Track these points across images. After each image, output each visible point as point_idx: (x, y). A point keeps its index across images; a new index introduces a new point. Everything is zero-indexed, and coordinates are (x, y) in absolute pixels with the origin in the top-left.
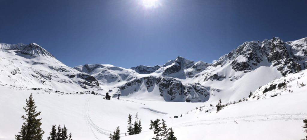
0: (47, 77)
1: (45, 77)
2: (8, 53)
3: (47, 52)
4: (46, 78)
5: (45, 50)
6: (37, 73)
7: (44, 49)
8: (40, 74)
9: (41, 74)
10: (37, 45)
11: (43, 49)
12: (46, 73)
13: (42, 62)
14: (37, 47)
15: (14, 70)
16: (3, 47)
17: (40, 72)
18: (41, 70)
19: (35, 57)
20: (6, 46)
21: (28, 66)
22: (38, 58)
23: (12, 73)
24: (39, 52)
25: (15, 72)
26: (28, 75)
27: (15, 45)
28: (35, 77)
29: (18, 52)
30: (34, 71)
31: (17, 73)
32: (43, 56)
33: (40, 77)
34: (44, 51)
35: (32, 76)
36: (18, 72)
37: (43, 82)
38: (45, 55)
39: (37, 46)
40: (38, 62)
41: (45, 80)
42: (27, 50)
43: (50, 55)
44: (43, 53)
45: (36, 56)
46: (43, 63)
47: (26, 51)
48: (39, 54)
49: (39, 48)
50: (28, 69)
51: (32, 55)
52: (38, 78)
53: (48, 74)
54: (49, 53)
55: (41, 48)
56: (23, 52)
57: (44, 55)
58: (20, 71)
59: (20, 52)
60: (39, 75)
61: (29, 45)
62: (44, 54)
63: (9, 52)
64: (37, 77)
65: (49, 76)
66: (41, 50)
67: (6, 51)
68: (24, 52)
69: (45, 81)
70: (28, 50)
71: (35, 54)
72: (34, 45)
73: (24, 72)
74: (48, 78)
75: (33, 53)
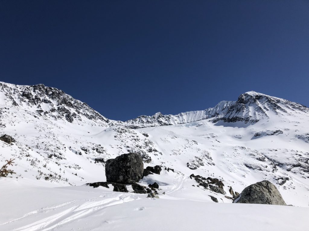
0: (294, 166)
1: (289, 167)
2: (196, 128)
3: (286, 103)
4: (293, 170)
5: (282, 100)
6: (260, 159)
7: (278, 99)
8: (270, 160)
9: (273, 158)
10: (257, 94)
11: (273, 98)
12: (288, 155)
13: (275, 130)
14: (258, 98)
15: (194, 159)
16: (190, 118)
17: (270, 155)
18: (271, 148)
19: (257, 121)
20: (195, 115)
21: (235, 145)
22: (264, 121)
23: (188, 166)
24: (265, 108)
25: (196, 163)
26: (235, 166)
27: (212, 109)
28: (256, 170)
29: (218, 120)
30: (251, 155)
31: (202, 165)
32: (277, 113)
33: (270, 168)
34: (278, 101)
35: (247, 169)
36: (205, 161)
37: (280, 181)
38: (282, 110)
39: (257, 96)
40: (264, 131)
41: (290, 174)
42: (235, 111)
43: (299, 108)
44: (274, 106)
45: (258, 119)
46: (277, 132)
47: (234, 115)
48: (267, 112)
49: (264, 99)
50: (233, 151)
51: (247, 120)
52: (265, 172)
53: (298, 157)
54: (294, 103)
55: (267, 98)
56: (227, 118)
57: (278, 111)
58: (211, 158)
59: (221, 119)
60: (267, 163)
61: (239, 99)
62: (279, 108)
63: (199, 125)
64: (260, 170)
65: (302, 163)
66: (269, 101)
67: (193, 125)
68: (231, 118)
69: (287, 179)
70: (238, 111)
71: (255, 114)
72: (249, 95)
73: (223, 160)
74: (297, 169)
75: (250, 114)
